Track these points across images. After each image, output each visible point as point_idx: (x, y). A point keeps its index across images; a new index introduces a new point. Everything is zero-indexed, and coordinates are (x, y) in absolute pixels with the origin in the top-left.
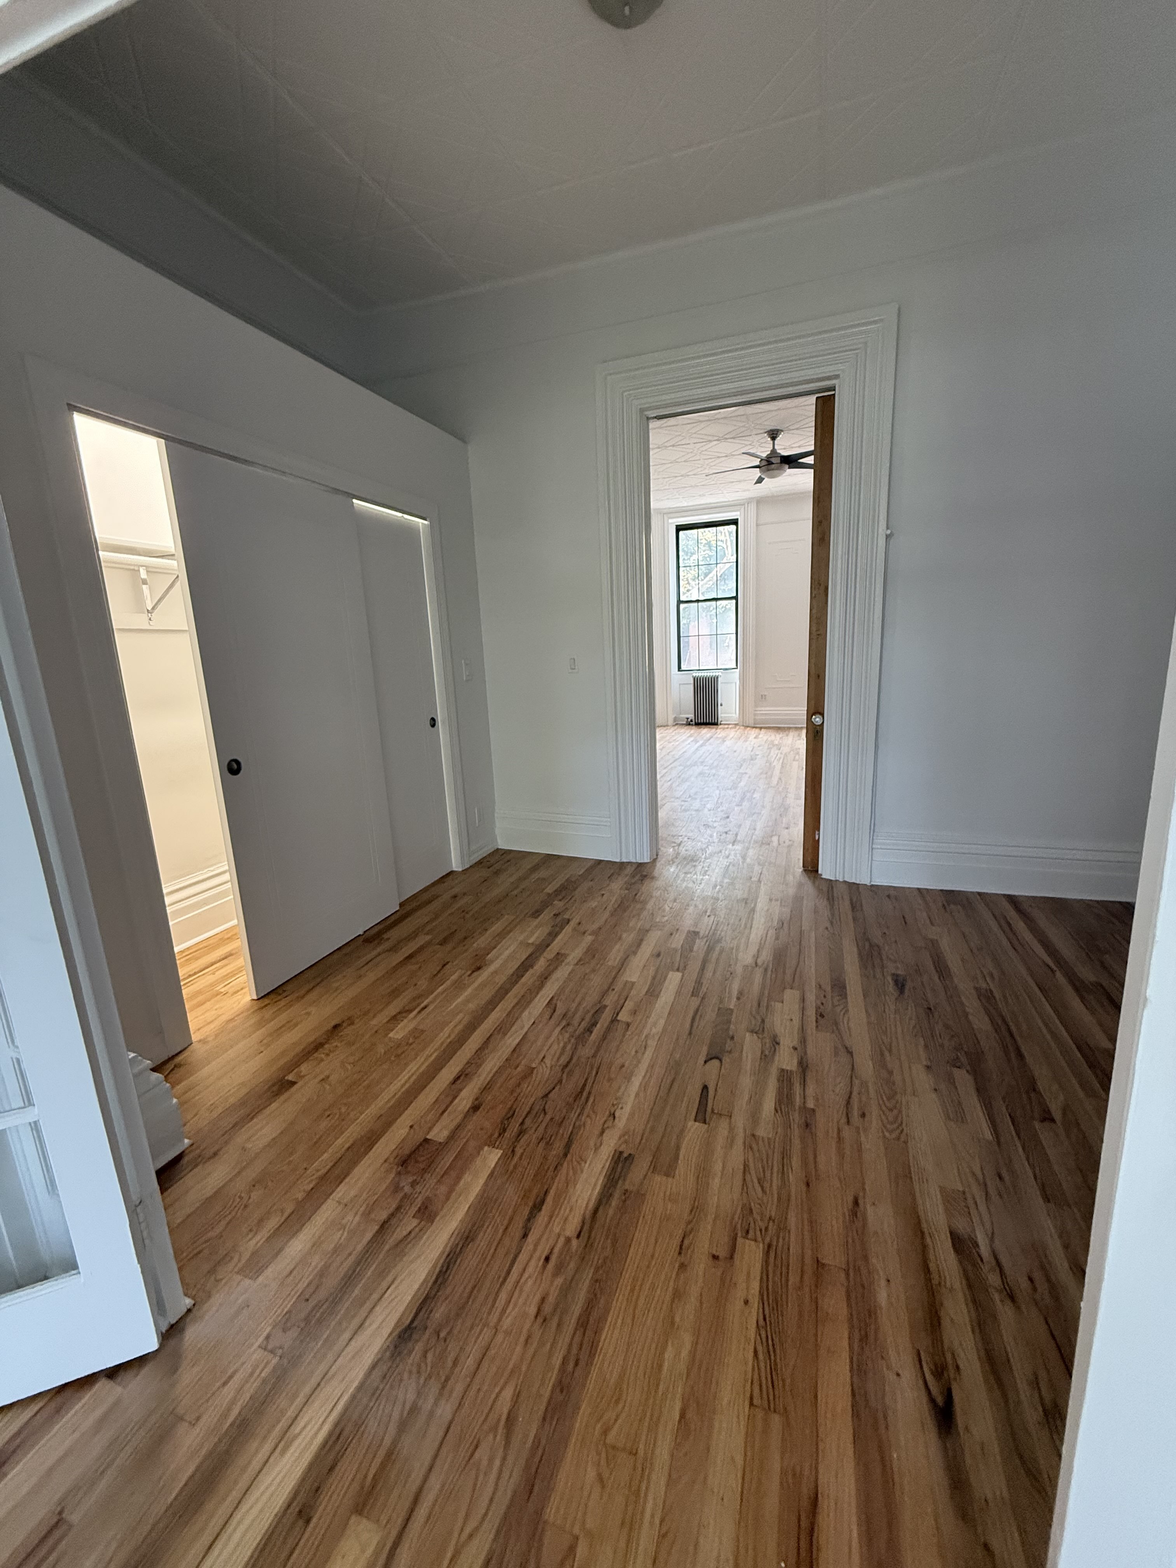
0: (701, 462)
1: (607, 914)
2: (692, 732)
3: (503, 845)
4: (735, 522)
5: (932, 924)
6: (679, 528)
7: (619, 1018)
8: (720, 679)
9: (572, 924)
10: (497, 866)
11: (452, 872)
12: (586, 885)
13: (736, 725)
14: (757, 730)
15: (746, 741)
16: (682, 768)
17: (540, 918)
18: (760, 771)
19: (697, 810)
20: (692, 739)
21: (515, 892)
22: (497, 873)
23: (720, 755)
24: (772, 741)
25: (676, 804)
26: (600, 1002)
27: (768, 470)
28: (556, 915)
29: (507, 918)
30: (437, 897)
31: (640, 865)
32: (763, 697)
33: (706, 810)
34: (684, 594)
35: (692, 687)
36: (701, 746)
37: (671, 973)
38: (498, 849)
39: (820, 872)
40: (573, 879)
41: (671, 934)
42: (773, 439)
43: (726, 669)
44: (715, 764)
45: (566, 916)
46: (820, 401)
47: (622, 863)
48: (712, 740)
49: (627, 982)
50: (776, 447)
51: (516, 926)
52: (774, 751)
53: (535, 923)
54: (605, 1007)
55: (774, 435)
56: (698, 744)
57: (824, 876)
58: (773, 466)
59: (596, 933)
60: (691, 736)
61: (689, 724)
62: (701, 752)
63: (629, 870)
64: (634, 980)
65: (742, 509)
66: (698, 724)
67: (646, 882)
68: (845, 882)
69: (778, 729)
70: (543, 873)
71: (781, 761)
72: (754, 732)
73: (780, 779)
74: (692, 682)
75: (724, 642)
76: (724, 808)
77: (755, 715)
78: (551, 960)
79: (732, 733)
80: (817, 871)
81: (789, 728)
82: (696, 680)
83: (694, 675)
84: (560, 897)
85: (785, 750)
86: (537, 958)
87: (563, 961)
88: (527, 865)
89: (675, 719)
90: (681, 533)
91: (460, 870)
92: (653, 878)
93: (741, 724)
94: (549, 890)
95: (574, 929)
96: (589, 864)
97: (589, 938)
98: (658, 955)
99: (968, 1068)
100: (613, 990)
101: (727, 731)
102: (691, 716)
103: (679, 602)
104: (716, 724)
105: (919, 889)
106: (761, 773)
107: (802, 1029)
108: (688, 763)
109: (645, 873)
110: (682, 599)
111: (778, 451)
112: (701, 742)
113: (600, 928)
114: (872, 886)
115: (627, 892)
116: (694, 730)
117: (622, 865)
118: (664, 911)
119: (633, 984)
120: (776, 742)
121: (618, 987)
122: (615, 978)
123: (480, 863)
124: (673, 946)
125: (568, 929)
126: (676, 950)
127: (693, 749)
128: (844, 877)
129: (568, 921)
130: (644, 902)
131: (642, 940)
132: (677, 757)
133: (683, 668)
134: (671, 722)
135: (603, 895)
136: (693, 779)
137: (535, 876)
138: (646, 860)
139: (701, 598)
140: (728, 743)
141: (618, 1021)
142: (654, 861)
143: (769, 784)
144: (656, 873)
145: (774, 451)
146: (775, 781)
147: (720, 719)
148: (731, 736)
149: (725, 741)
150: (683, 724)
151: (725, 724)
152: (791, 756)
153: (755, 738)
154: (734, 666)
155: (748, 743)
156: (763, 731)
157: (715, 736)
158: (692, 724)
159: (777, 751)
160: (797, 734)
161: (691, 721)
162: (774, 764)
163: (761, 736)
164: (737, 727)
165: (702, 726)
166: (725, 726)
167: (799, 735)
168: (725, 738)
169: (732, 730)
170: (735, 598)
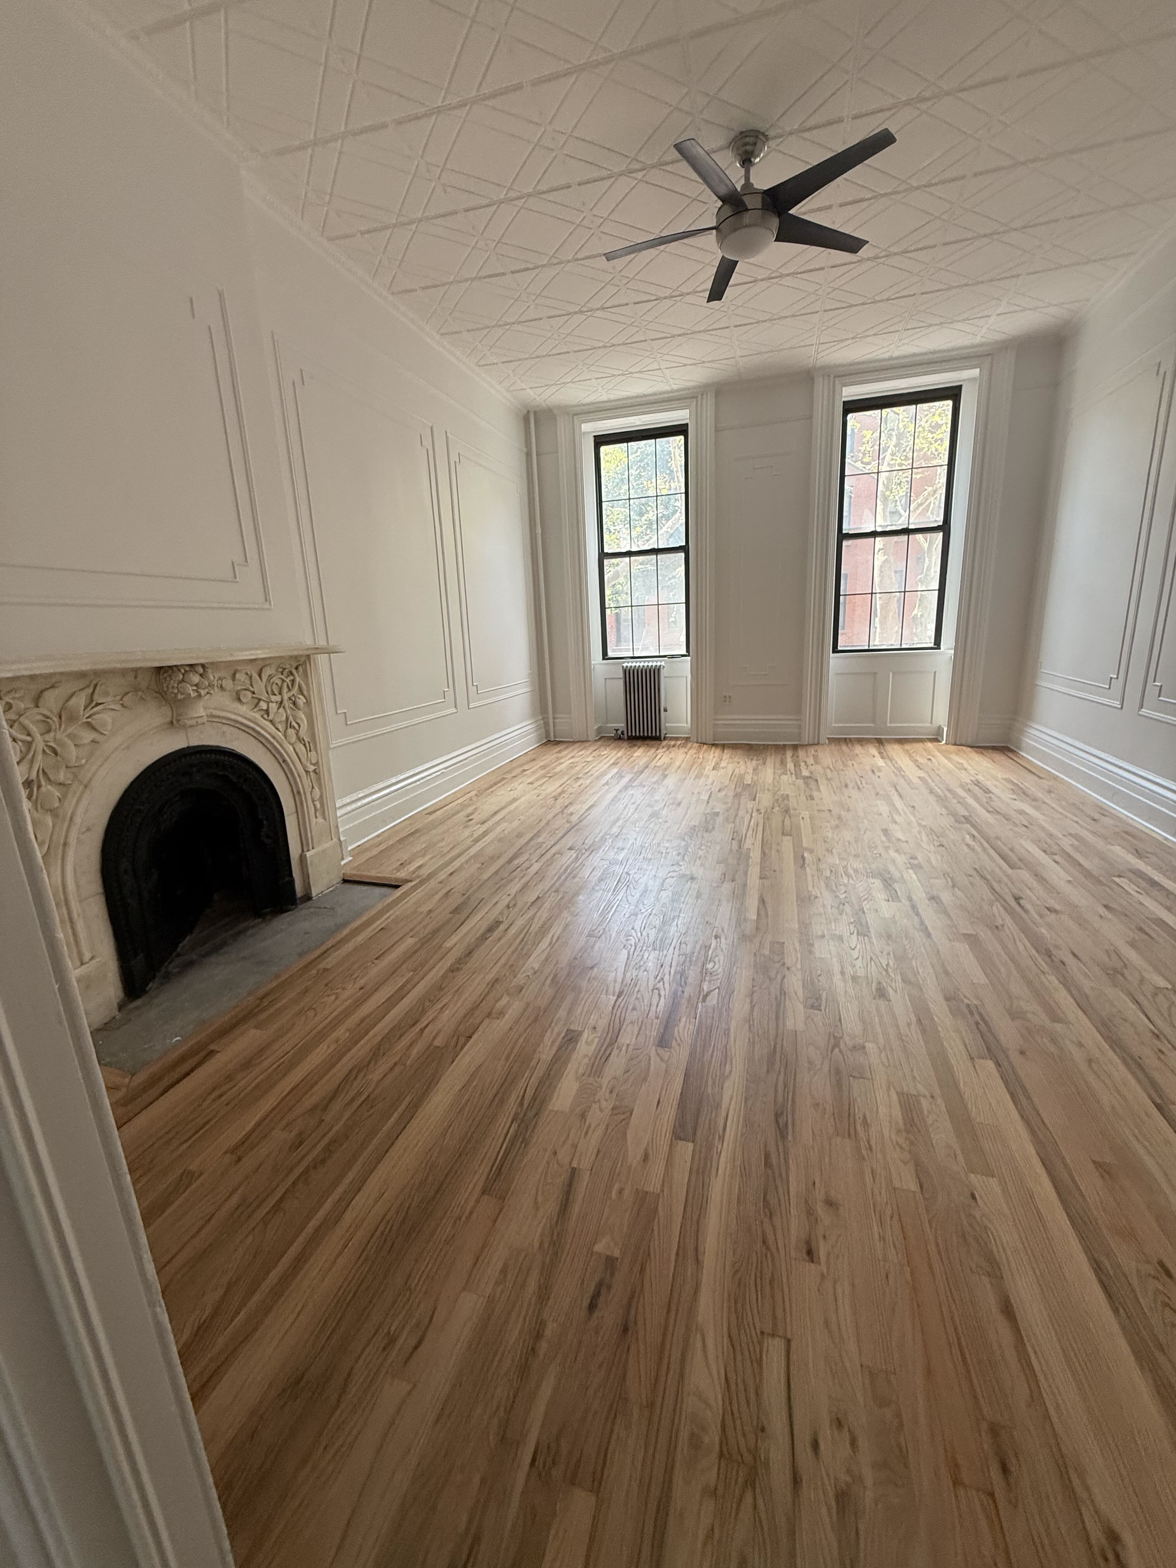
2: (620, 754)
4: (680, 430)
6: (601, 441)
13: (687, 739)
14: (718, 751)
15: (698, 776)
18: (723, 867)
23: (654, 812)
32: (727, 697)
34: (609, 542)
35: (621, 682)
36: (627, 786)
42: (747, 161)
43: (673, 657)
48: (645, 774)
50: (751, 169)
52: (745, 805)
55: (748, 147)
56: (624, 782)
58: (749, 222)
60: (616, 763)
61: (617, 738)
62: (621, 804)
65: (694, 404)
66: (631, 738)
69: (751, 749)
71: (760, 836)
72: (713, 756)
73: (763, 896)
74: (621, 675)
75: (669, 616)
77: (715, 725)
79: (680, 756)
81: (766, 747)
82: (626, 671)
83: (625, 665)
85: (765, 800)
89: (599, 730)
90: (603, 449)
93: (694, 738)
101: (673, 752)
102: (622, 725)
103: (603, 556)
104: (658, 738)
106: (725, 876)
110: (606, 550)
111: (756, 177)
112: (628, 778)
116: (621, 752)
120: (748, 780)
127: (612, 795)
133: (610, 654)
134: (592, 735)
139: (634, 550)
140: (671, 780)
145: (748, 184)
147: (663, 732)
148: (678, 763)
149: (665, 776)
150: (610, 738)
151: (672, 739)
152: (776, 821)
153: (714, 769)
154: (684, 652)
155: (703, 779)
156: (727, 754)
157: (653, 764)
158: (623, 739)
159: (750, 805)
160: (778, 760)
161: (622, 733)
162: (748, 844)
163: (723, 764)
164: (689, 745)
165: (639, 743)
166: (673, 743)
167: (783, 763)
168: (666, 769)
169: (683, 750)
170: (685, 549)
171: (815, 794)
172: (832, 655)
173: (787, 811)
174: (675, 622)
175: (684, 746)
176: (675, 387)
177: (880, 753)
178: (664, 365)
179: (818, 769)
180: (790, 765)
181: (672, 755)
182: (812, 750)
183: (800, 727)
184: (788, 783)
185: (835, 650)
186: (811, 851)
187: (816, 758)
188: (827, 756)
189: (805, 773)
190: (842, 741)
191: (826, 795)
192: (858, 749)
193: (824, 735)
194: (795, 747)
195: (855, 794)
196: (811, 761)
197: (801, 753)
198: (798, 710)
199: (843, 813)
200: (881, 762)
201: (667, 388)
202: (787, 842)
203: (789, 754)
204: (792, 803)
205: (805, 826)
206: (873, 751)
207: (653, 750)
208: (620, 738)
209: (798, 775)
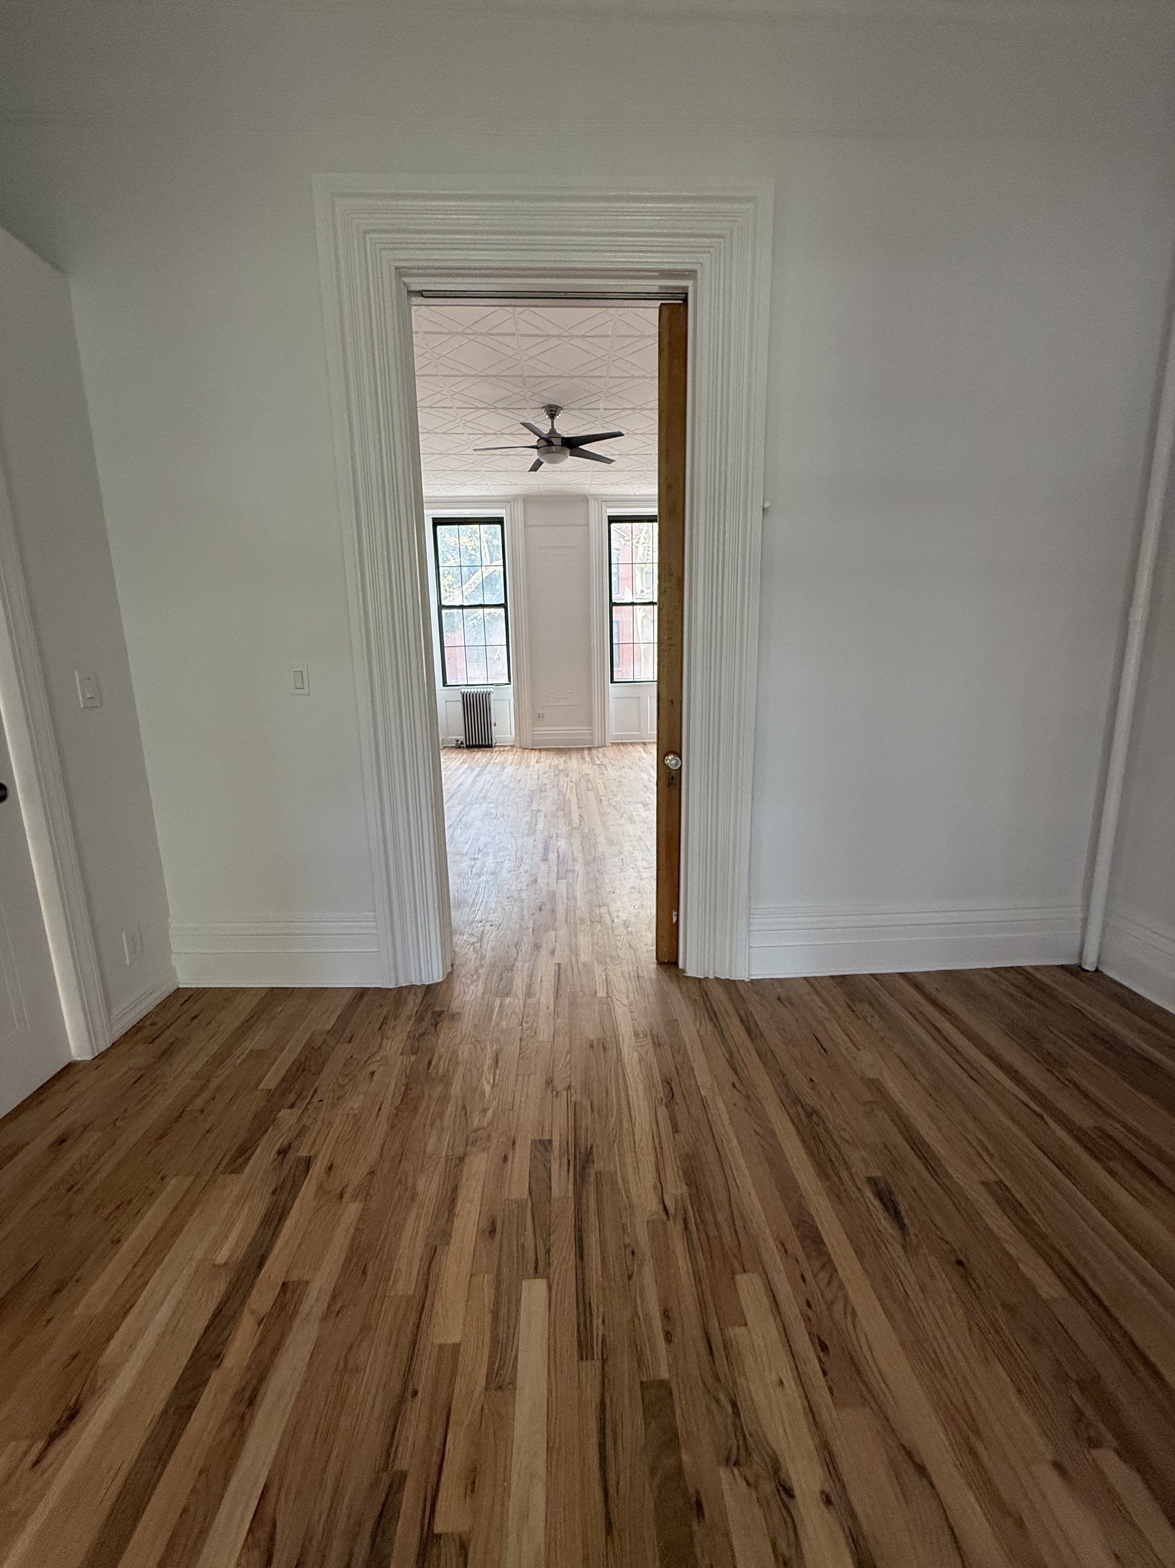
0: (464, 437)
1: (383, 1126)
2: (465, 756)
3: (186, 980)
4: (499, 521)
5: (859, 1049)
6: (438, 522)
7: (438, 1528)
8: (492, 696)
9: (317, 1169)
10: (169, 1036)
11: (70, 1067)
12: (342, 1051)
13: (512, 746)
14: (537, 753)
15: (528, 766)
16: (461, 807)
17: (247, 1170)
18: (556, 806)
19: (493, 873)
20: (466, 766)
21: (199, 1102)
22: (167, 1053)
23: (504, 786)
24: (557, 766)
25: (463, 865)
26: (386, 1467)
27: (548, 453)
28: (283, 1152)
29: (176, 1185)
30: (20, 1149)
31: (429, 990)
32: (540, 716)
33: (505, 871)
34: (446, 598)
35: (460, 704)
36: (479, 775)
37: (525, 1283)
38: (178, 989)
39: (681, 966)
40: (317, 1043)
41: (505, 1158)
42: (552, 417)
43: (498, 684)
44: (501, 798)
45: (304, 1153)
46: (664, 308)
47: (400, 989)
48: (489, 767)
49: (441, 1347)
50: (555, 426)
51: (190, 1212)
52: (562, 779)
53: (236, 1190)
54: (404, 1475)
55: (552, 411)
56: (475, 773)
57: (688, 974)
58: (554, 448)
59: (365, 1192)
60: (464, 762)
61: (459, 747)
62: (479, 785)
63: (412, 1005)
64: (457, 1340)
65: (509, 506)
66: (469, 747)
67: (445, 1025)
68: (717, 979)
69: (559, 751)
70: (258, 1039)
71: (574, 792)
72: (534, 756)
73: (581, 816)
74: (460, 698)
75: (495, 653)
76: (527, 867)
77: (533, 735)
78: (269, 1315)
79: (510, 757)
80: (676, 963)
81: (570, 749)
82: (464, 696)
83: (463, 690)
84: (292, 1097)
85: (575, 776)
86: (235, 1316)
87: (295, 1312)
88: (230, 1021)
89: (443, 742)
90: (439, 527)
91: (89, 1057)
92: (454, 1017)
93: (518, 745)
94: (270, 1081)
95: (321, 1189)
96: (345, 1000)
97: (352, 1210)
98: (492, 1232)
99: (1115, 1444)
100: (415, 1393)
101: (505, 755)
102: (462, 738)
103: (441, 607)
104: (490, 746)
105: (806, 978)
106: (558, 810)
107: (812, 1412)
108: (468, 800)
109: (437, 1009)
110: (444, 603)
111: (558, 432)
112: (477, 770)
113: (372, 1172)
114: (752, 981)
115: (413, 1058)
116: (465, 755)
117: (400, 994)
118: (483, 1093)
119: (456, 1348)
120: (561, 767)
121: (424, 1381)
122: (414, 1342)
123: (136, 1029)
124: (514, 1196)
125: (308, 1189)
126: (521, 1204)
127: (470, 780)
128: (714, 972)
129: (308, 1162)
130: (446, 1080)
131: (455, 1190)
132: (452, 791)
133: (449, 682)
135: (372, 1074)
136: (477, 823)
137: (249, 1045)
138: (437, 977)
139: (465, 604)
140: (509, 770)
141: (439, 1536)
142: (450, 977)
143: (570, 824)
144: (455, 1005)
145: (553, 431)
146: (576, 820)
147: (494, 741)
148: (510, 761)
149: (504, 768)
150: (452, 747)
151: (500, 746)
152: (583, 785)
153: (537, 762)
154: (507, 682)
155: (531, 769)
156: (544, 754)
157: (492, 761)
158: (463, 748)
159: (566, 779)
160: (579, 756)
161: (462, 743)
162: (568, 796)
163: (543, 760)
164: (515, 750)
165: (476, 749)
166: (502, 749)
167: (583, 758)
168: (503, 764)
169: (510, 753)
170: (504, 606)
171: (605, 772)
172: (610, 685)
173: (589, 781)
174: (499, 659)
175: (511, 750)
176: (495, 494)
177: (645, 750)
178: (489, 483)
179: (605, 760)
180: (588, 759)
181: (505, 756)
182: (601, 750)
183: (592, 734)
184: (587, 768)
185: (612, 682)
186: (605, 796)
187: (604, 755)
188: (611, 753)
189: (598, 762)
190: (620, 744)
191: (611, 772)
192: (630, 748)
193: (609, 741)
194: (590, 749)
195: (630, 770)
196: (601, 756)
197: (594, 752)
198: (590, 723)
199: (622, 780)
200: (644, 755)
201: (490, 494)
202: (591, 794)
203: (586, 752)
204: (591, 777)
205: (601, 787)
206: (640, 748)
207: (489, 754)
208: (460, 747)
209: (593, 763)
